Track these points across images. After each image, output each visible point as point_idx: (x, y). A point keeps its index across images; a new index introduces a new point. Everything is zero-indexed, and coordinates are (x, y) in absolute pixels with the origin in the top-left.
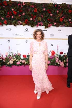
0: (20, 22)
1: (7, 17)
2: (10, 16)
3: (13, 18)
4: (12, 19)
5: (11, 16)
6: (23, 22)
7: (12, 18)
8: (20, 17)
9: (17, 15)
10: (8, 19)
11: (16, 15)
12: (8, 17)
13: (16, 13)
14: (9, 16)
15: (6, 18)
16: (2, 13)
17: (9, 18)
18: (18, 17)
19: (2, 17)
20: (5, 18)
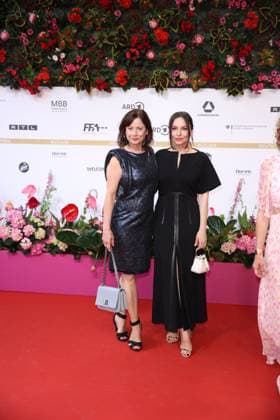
0: (183, 75)
1: (128, 56)
2: (139, 50)
3: (153, 60)
4: (146, 64)
5: (147, 51)
6: (195, 75)
7: (149, 60)
8: (182, 55)
9: (171, 44)
10: (132, 62)
11: (164, 47)
12: (133, 55)
13: (165, 36)
14: (137, 52)
15: (125, 61)
16: (111, 39)
17: (138, 60)
18: (175, 55)
19: (110, 57)
20: (120, 62)
